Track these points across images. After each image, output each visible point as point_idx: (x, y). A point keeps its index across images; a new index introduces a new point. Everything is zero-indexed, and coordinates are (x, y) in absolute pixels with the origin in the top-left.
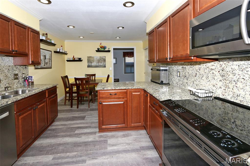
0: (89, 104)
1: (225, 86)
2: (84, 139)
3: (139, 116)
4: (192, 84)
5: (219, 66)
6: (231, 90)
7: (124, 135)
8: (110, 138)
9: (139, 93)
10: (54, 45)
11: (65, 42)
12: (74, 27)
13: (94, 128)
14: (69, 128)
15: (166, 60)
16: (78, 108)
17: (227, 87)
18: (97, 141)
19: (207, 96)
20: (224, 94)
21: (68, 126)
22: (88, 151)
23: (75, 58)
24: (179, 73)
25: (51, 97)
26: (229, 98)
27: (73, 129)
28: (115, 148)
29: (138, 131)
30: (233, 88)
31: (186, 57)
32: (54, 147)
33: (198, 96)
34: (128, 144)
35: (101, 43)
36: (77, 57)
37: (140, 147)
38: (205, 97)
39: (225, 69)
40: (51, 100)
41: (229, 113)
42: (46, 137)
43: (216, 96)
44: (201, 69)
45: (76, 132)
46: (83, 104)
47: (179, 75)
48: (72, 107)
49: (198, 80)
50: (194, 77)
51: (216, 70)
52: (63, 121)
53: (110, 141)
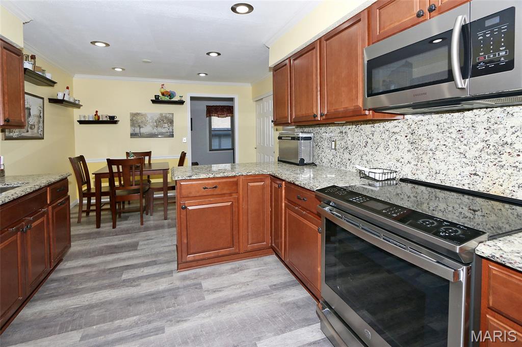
0: (142, 217)
1: (417, 160)
2: (146, 288)
3: (262, 228)
4: (359, 159)
5: (406, 127)
6: (427, 164)
7: (232, 269)
8: (205, 279)
9: (262, 183)
10: (51, 83)
11: (74, 79)
12: (107, 45)
13: (165, 263)
14: (104, 271)
15: (313, 119)
16: (114, 227)
17: (419, 160)
18: (178, 288)
19: (389, 178)
20: (414, 172)
21: (102, 267)
22: (162, 309)
23: (99, 117)
24: (333, 143)
25: (57, 203)
26: (423, 178)
27: (115, 271)
28: (220, 294)
29: (259, 258)
30: (429, 162)
31: (354, 111)
32: (77, 315)
33: (375, 180)
34: (246, 284)
35: (163, 85)
36: (104, 114)
37: (270, 286)
38: (385, 180)
39: (416, 132)
40: (58, 209)
41: (423, 203)
42: (50, 295)
43: (401, 177)
44: (375, 133)
45: (124, 277)
46: (126, 218)
47: (333, 147)
48: (98, 226)
49: (371, 153)
50: (364, 147)
51: (402, 133)
52: (86, 258)
53: (207, 284)
